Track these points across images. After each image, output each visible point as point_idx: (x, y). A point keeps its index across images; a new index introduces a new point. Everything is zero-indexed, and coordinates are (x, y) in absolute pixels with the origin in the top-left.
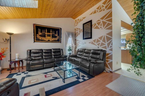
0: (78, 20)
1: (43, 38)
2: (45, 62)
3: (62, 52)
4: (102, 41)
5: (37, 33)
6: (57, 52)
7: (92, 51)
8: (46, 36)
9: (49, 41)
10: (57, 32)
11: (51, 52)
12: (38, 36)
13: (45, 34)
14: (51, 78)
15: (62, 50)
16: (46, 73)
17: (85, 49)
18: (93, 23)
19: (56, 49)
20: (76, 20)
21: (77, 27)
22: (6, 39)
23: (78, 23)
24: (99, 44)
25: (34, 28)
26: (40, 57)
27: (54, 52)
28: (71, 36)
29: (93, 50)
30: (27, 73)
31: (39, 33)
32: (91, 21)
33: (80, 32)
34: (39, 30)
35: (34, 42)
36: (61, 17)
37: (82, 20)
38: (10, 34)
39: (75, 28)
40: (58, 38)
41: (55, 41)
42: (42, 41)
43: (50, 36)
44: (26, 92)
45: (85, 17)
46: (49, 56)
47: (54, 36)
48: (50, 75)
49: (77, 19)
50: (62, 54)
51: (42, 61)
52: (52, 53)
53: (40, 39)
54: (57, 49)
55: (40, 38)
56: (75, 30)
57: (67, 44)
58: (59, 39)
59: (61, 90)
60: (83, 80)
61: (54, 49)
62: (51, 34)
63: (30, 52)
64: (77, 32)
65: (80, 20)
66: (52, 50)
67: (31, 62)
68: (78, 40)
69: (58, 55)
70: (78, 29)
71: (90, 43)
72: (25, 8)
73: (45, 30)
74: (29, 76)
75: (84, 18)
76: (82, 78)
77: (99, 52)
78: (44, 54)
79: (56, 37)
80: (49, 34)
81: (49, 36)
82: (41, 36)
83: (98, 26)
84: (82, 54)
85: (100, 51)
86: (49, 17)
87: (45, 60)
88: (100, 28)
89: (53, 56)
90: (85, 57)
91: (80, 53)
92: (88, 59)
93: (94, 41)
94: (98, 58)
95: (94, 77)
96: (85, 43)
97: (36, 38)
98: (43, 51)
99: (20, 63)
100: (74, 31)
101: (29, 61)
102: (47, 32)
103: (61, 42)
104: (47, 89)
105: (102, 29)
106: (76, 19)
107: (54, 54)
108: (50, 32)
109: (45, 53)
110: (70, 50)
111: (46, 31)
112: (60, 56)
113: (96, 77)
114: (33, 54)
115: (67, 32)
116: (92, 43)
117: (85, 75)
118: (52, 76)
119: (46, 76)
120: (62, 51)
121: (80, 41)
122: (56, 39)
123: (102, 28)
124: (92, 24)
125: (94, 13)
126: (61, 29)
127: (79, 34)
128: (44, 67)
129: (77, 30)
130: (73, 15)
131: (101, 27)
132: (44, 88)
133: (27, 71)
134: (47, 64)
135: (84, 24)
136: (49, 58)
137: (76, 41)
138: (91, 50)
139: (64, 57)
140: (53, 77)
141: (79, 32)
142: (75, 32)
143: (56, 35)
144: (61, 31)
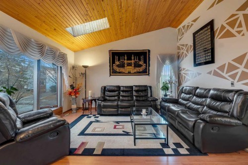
0: (184, 27)
1: (122, 70)
2: (120, 105)
3: (149, 92)
4: (245, 67)
5: (113, 62)
6: (142, 91)
7: (212, 92)
8: (126, 65)
9: (129, 73)
10: (142, 57)
11: (132, 91)
12: (115, 67)
13: (125, 63)
14: (121, 132)
15: (150, 87)
16: (118, 122)
17: (198, 88)
18: (217, 26)
19: (139, 86)
20: (179, 30)
21: (182, 42)
22: (82, 73)
23: (183, 34)
24: (233, 77)
25: (110, 55)
26: (116, 98)
27: (136, 91)
28: (167, 62)
29: (214, 89)
30: (98, 117)
31: (116, 63)
32: (211, 24)
33: (187, 51)
34: (117, 58)
35: (110, 75)
36: (148, 32)
37: (192, 25)
38: (85, 67)
39: (178, 44)
40: (144, 67)
41: (140, 72)
42: (120, 73)
43: (131, 66)
44: (84, 141)
45: (198, 18)
46: (128, 96)
47: (137, 65)
48: (121, 127)
49: (181, 26)
50: (149, 95)
51: (115, 103)
52: (134, 92)
53: (118, 71)
54: (142, 86)
55: (118, 69)
56: (179, 48)
57: (159, 78)
58: (146, 69)
59: (123, 155)
60: (173, 153)
61: (136, 86)
62: (133, 61)
63: (104, 89)
64: (183, 53)
65: (188, 26)
66: (134, 87)
67: (102, 103)
68: (184, 69)
69: (142, 96)
70: (183, 45)
71: (210, 73)
72: (96, 32)
73: (124, 57)
74: (98, 121)
75: (195, 21)
76: (175, 147)
77: (230, 96)
78: (121, 93)
79: (140, 66)
80: (129, 62)
81: (129, 65)
82: (118, 66)
83: (231, 29)
84: (189, 97)
85: (232, 94)
86: (130, 36)
87: (119, 103)
88: (236, 34)
89: (134, 97)
90: (193, 105)
91: (185, 95)
92: (200, 110)
93: (222, 68)
94: (226, 112)
95: (205, 154)
96: (199, 74)
97: (113, 69)
98: (120, 88)
99: (92, 103)
100: (175, 52)
101: (101, 102)
102: (127, 60)
103: (149, 73)
104: (106, 146)
105: (243, 35)
106: (179, 27)
107: (136, 94)
108: (131, 60)
109: (123, 91)
110: (165, 88)
111: (126, 58)
112: (145, 99)
113: (210, 155)
114: (108, 93)
115: (160, 55)
116: (216, 74)
117: (183, 144)
118: (124, 128)
119: (115, 127)
120: (151, 89)
121: (187, 70)
122: (141, 69)
123: (242, 33)
124: (215, 29)
125: (217, 3)
126: (149, 51)
127: (186, 55)
128: (119, 113)
129: (182, 49)
130: (173, 20)
131: (239, 32)
132: (104, 143)
133: (98, 114)
134: (123, 110)
135: (194, 34)
136: (128, 100)
137: (181, 71)
138: (210, 90)
139: (151, 101)
140: (123, 131)
141: (185, 52)
142: (178, 53)
143: (141, 63)
144: (149, 55)
